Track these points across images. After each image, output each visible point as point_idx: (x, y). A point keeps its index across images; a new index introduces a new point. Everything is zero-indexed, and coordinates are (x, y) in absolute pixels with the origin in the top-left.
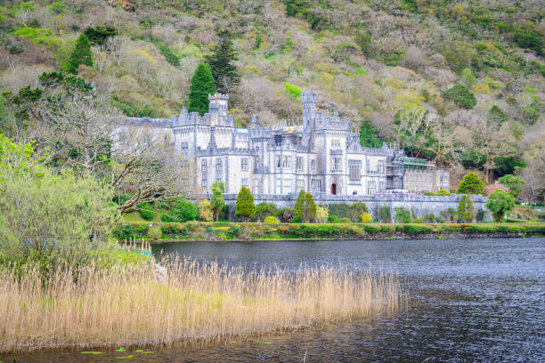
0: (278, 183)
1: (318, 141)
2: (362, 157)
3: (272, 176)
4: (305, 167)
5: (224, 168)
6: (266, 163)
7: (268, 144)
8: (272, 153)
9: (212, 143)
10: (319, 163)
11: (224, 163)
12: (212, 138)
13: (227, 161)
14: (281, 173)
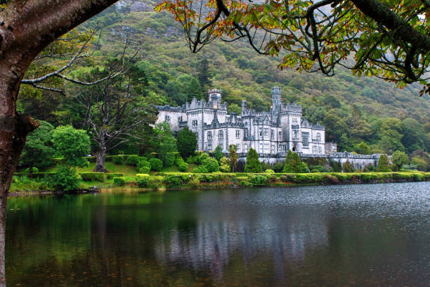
0: (261, 147)
1: (283, 119)
2: (308, 130)
3: (257, 142)
4: (275, 137)
5: (225, 136)
6: (252, 133)
7: (254, 121)
8: (256, 126)
9: (215, 120)
10: (284, 134)
11: (225, 133)
12: (215, 117)
13: (227, 132)
14: (263, 140)
